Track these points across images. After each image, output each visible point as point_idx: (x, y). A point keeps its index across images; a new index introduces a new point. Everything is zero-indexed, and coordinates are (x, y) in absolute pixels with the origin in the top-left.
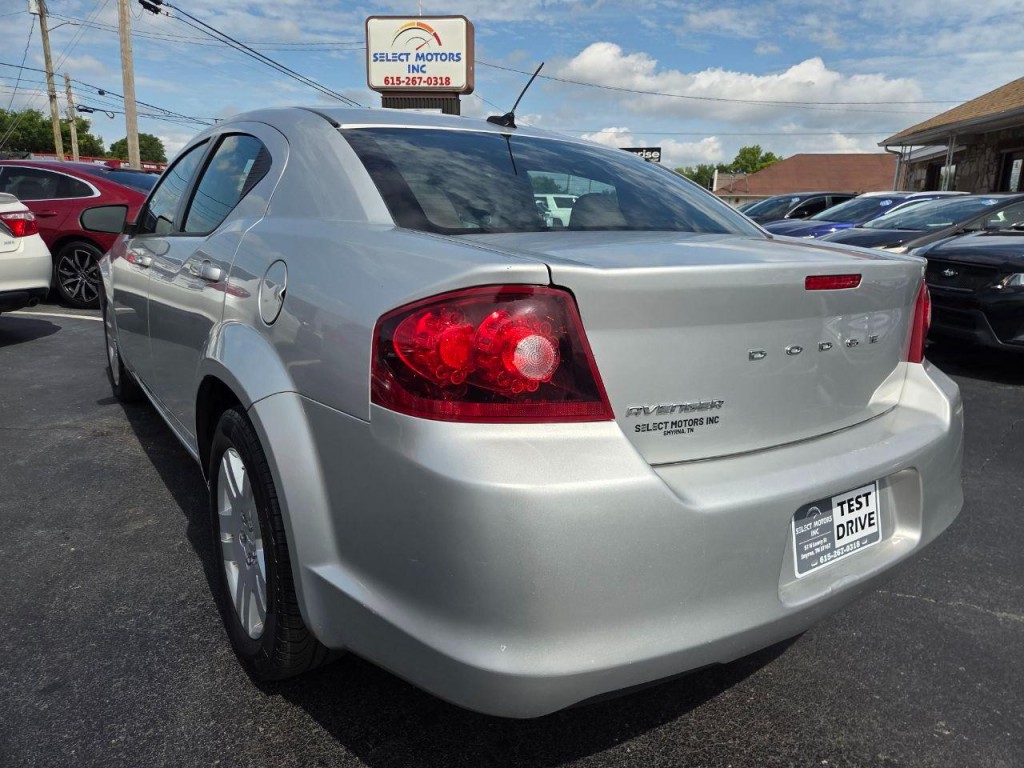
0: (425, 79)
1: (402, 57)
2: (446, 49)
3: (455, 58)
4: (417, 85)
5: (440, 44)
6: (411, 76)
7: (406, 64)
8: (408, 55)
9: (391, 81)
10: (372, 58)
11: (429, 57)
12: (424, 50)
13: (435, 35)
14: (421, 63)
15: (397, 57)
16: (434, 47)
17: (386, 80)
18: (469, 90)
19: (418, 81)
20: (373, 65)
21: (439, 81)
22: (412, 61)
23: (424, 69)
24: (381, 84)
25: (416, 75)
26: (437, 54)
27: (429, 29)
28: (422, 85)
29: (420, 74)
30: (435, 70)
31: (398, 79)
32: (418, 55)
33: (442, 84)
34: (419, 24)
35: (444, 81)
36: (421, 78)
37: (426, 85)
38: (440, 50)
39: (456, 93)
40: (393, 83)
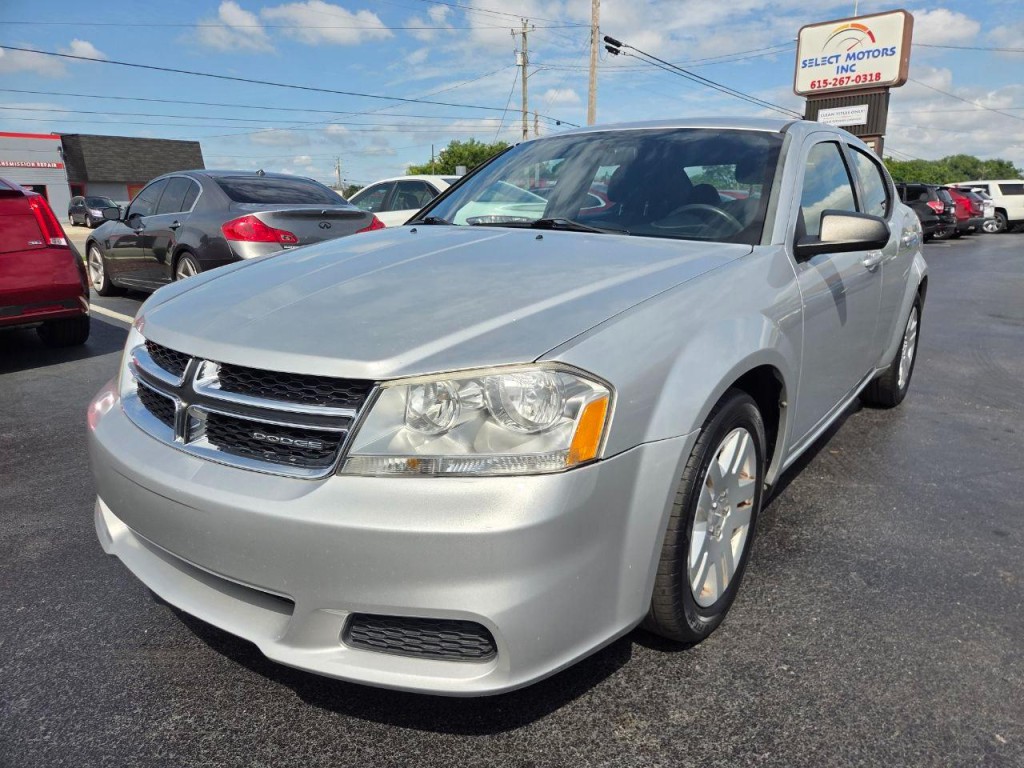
0: (853, 78)
1: (831, 60)
2: (879, 46)
3: (889, 52)
4: (844, 85)
5: (874, 41)
6: (839, 77)
7: (835, 65)
8: (837, 57)
9: (817, 85)
10: (801, 64)
11: (861, 56)
12: (856, 50)
13: (870, 34)
14: (850, 63)
15: (827, 61)
16: (868, 45)
17: (813, 84)
18: (901, 82)
19: (845, 80)
20: (801, 71)
21: (869, 78)
22: (842, 62)
23: (853, 68)
24: (807, 88)
25: (845, 75)
26: (868, 52)
27: (863, 28)
28: (851, 84)
29: (849, 74)
30: (865, 68)
31: (825, 82)
32: (848, 55)
33: (871, 80)
34: (853, 25)
35: (874, 77)
36: (849, 78)
37: (854, 83)
38: (872, 47)
39: (886, 87)
40: (819, 87)
